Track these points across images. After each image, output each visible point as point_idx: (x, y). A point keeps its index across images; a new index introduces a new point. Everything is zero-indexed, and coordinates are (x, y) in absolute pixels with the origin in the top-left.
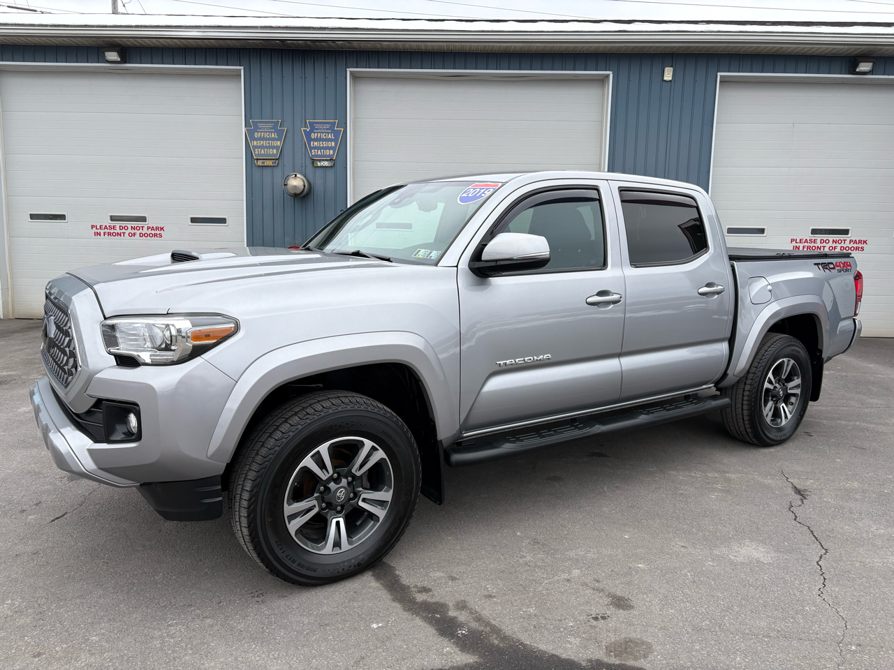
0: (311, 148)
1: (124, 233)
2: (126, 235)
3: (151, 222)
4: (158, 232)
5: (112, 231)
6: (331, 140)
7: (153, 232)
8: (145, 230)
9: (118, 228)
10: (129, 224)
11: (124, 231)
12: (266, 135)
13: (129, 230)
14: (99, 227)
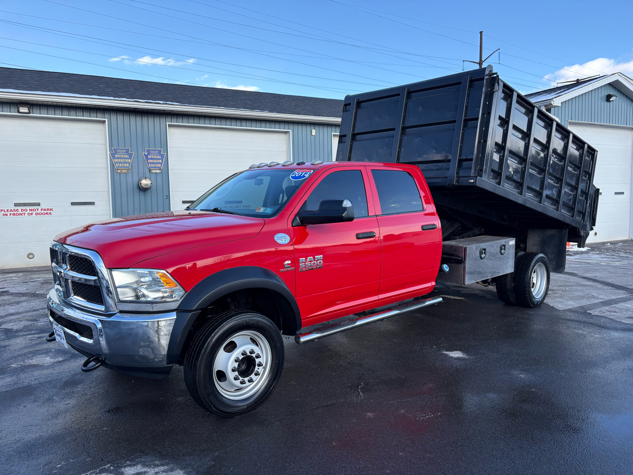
0: (148, 163)
1: (24, 214)
2: (26, 214)
3: (43, 206)
4: (48, 212)
5: (16, 213)
6: (159, 159)
7: (45, 212)
8: (40, 211)
9: (20, 210)
10: (28, 208)
11: (24, 212)
12: (122, 156)
13: (28, 211)
14: (6, 211)
